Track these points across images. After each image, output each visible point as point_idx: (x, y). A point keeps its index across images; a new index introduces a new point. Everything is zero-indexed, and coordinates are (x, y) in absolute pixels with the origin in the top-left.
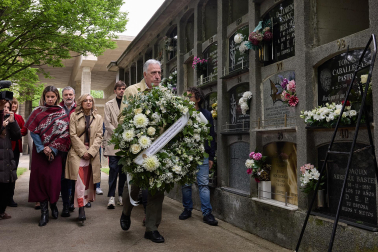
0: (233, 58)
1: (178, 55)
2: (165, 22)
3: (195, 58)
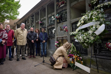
0: (50, 22)
1: (34, 21)
2: (31, 14)
3: (40, 22)
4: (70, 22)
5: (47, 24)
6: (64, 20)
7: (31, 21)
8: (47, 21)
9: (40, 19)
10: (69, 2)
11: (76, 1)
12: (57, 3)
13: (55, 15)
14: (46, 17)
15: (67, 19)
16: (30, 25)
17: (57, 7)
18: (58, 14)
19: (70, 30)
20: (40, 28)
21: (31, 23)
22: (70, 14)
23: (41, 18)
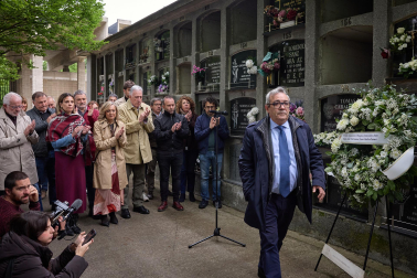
1: (171, 58)
3: (194, 66)
4: (316, 92)
5: (227, 82)
6: (292, 78)
7: (156, 52)
8: (227, 69)
9: (197, 56)
10: (313, 17)
11: (339, 21)
12: (268, 8)
13: (260, 53)
14: (220, 52)
15: (303, 76)
16: (153, 70)
17: (266, 23)
18: (269, 54)
19: (315, 123)
20: (193, 90)
21: (156, 64)
22: (317, 62)
23: (198, 49)
